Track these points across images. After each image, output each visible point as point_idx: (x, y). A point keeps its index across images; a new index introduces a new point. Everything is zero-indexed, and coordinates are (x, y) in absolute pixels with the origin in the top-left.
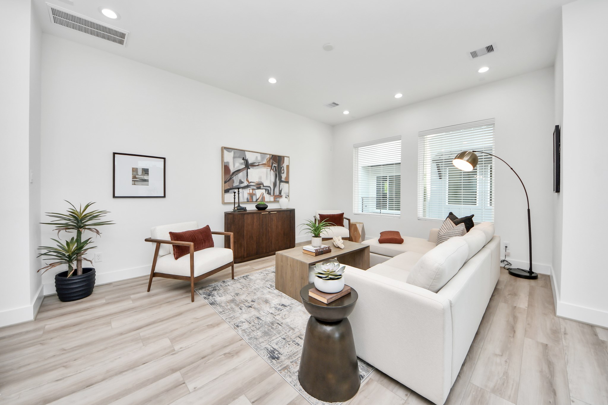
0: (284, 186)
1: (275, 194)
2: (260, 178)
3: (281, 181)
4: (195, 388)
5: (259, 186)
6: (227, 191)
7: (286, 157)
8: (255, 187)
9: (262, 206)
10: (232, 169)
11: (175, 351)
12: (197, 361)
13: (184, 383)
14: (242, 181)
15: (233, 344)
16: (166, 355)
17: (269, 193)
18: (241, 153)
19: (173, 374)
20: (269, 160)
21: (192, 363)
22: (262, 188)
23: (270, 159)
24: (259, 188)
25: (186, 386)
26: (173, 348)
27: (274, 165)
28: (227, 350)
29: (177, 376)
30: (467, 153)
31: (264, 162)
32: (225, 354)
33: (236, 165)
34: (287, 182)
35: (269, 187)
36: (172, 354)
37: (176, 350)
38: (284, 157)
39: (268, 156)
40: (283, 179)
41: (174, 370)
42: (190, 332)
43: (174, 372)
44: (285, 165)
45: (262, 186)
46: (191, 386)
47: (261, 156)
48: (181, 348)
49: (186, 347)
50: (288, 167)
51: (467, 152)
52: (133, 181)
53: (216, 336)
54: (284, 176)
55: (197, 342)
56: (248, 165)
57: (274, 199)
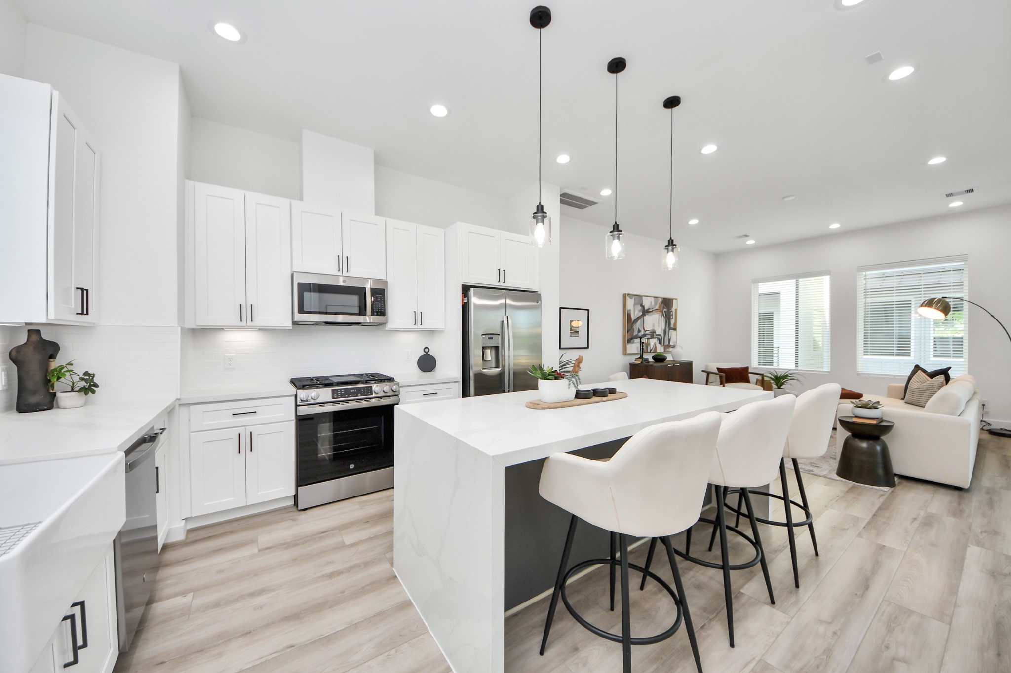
0: (672, 333)
1: (665, 344)
2: (653, 326)
3: (670, 329)
5: (653, 334)
6: (629, 341)
7: (675, 299)
8: (649, 336)
9: (659, 358)
10: (633, 318)
14: (640, 329)
17: (660, 343)
18: (639, 298)
20: (661, 305)
22: (655, 336)
23: (662, 302)
24: (652, 337)
27: (665, 310)
30: (936, 300)
31: (657, 307)
33: (635, 313)
34: (675, 329)
35: (660, 335)
38: (673, 299)
39: (660, 300)
40: (672, 326)
44: (673, 309)
45: (655, 334)
47: (655, 300)
50: (676, 310)
51: (936, 298)
52: (570, 333)
54: (672, 322)
56: (645, 312)
57: (665, 349)
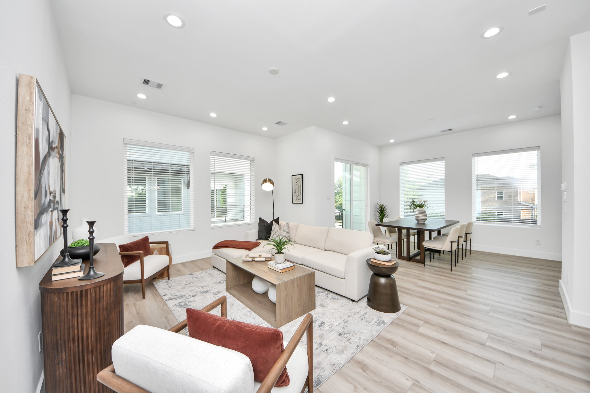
4: (432, 353)
11: (414, 383)
12: (412, 361)
13: (434, 360)
15: (380, 345)
16: (423, 387)
19: (434, 370)
21: (416, 363)
25: (435, 358)
26: (412, 386)
27: (61, 152)
28: (390, 346)
29: (432, 367)
32: (395, 347)
36: (419, 383)
37: (412, 383)
41: (431, 372)
42: (382, 383)
43: (432, 370)
46: (433, 356)
48: (407, 379)
49: (404, 376)
53: (377, 358)
55: (393, 370)
